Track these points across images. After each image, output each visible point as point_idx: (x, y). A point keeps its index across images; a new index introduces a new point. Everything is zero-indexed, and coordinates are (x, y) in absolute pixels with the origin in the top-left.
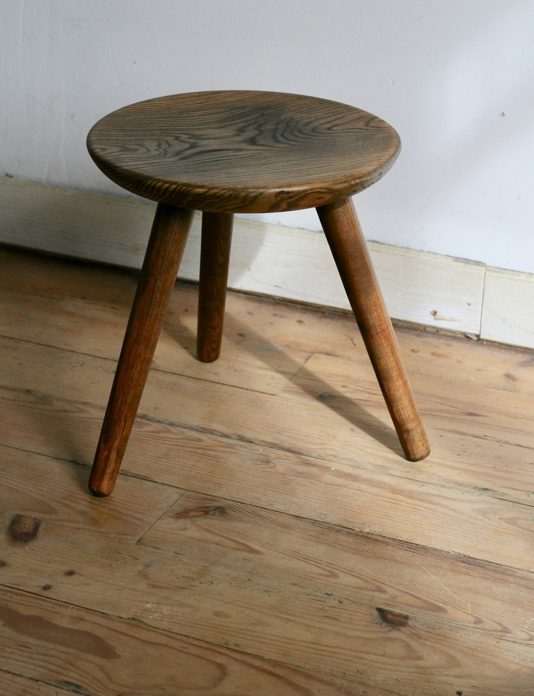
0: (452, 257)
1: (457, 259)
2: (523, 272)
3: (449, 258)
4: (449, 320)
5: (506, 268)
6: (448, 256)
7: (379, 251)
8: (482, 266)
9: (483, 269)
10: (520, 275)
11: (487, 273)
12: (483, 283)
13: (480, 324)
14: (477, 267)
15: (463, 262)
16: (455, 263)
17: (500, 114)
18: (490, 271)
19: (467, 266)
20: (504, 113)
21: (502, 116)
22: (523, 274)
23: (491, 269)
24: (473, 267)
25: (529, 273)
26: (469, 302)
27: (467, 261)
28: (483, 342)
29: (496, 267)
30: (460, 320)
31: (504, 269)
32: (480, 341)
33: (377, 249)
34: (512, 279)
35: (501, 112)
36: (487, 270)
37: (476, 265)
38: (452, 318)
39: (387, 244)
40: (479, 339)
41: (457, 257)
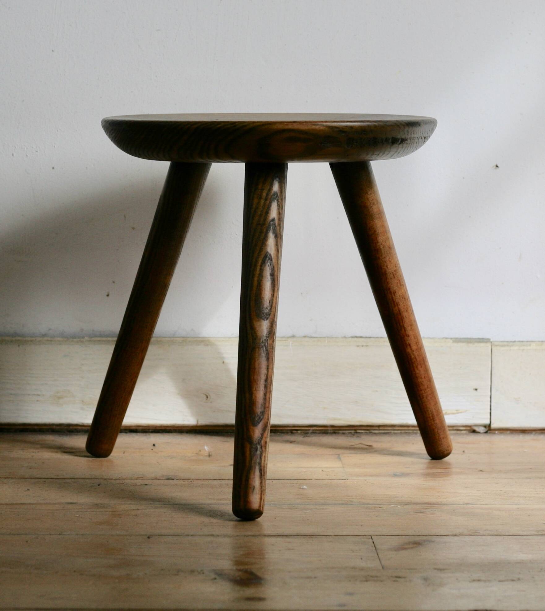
0: (451, 339)
1: (457, 340)
2: (533, 341)
3: (448, 340)
4: (453, 414)
5: (513, 340)
6: (446, 338)
7: (367, 346)
8: (486, 342)
9: (489, 345)
10: (530, 345)
11: (494, 349)
12: (490, 361)
13: (489, 411)
14: (482, 345)
15: (463, 342)
16: (456, 344)
17: (493, 167)
18: (496, 346)
19: (471, 345)
20: (498, 165)
21: (495, 168)
22: (534, 344)
23: (496, 343)
24: (476, 344)
25: (539, 341)
26: (475, 388)
27: (469, 341)
28: (494, 432)
29: (502, 342)
30: (466, 411)
31: (511, 342)
32: (491, 432)
33: (364, 344)
34: (523, 350)
35: (495, 164)
36: (492, 346)
37: (480, 342)
38: (457, 410)
39: (374, 337)
40: (489, 429)
41: (457, 338)
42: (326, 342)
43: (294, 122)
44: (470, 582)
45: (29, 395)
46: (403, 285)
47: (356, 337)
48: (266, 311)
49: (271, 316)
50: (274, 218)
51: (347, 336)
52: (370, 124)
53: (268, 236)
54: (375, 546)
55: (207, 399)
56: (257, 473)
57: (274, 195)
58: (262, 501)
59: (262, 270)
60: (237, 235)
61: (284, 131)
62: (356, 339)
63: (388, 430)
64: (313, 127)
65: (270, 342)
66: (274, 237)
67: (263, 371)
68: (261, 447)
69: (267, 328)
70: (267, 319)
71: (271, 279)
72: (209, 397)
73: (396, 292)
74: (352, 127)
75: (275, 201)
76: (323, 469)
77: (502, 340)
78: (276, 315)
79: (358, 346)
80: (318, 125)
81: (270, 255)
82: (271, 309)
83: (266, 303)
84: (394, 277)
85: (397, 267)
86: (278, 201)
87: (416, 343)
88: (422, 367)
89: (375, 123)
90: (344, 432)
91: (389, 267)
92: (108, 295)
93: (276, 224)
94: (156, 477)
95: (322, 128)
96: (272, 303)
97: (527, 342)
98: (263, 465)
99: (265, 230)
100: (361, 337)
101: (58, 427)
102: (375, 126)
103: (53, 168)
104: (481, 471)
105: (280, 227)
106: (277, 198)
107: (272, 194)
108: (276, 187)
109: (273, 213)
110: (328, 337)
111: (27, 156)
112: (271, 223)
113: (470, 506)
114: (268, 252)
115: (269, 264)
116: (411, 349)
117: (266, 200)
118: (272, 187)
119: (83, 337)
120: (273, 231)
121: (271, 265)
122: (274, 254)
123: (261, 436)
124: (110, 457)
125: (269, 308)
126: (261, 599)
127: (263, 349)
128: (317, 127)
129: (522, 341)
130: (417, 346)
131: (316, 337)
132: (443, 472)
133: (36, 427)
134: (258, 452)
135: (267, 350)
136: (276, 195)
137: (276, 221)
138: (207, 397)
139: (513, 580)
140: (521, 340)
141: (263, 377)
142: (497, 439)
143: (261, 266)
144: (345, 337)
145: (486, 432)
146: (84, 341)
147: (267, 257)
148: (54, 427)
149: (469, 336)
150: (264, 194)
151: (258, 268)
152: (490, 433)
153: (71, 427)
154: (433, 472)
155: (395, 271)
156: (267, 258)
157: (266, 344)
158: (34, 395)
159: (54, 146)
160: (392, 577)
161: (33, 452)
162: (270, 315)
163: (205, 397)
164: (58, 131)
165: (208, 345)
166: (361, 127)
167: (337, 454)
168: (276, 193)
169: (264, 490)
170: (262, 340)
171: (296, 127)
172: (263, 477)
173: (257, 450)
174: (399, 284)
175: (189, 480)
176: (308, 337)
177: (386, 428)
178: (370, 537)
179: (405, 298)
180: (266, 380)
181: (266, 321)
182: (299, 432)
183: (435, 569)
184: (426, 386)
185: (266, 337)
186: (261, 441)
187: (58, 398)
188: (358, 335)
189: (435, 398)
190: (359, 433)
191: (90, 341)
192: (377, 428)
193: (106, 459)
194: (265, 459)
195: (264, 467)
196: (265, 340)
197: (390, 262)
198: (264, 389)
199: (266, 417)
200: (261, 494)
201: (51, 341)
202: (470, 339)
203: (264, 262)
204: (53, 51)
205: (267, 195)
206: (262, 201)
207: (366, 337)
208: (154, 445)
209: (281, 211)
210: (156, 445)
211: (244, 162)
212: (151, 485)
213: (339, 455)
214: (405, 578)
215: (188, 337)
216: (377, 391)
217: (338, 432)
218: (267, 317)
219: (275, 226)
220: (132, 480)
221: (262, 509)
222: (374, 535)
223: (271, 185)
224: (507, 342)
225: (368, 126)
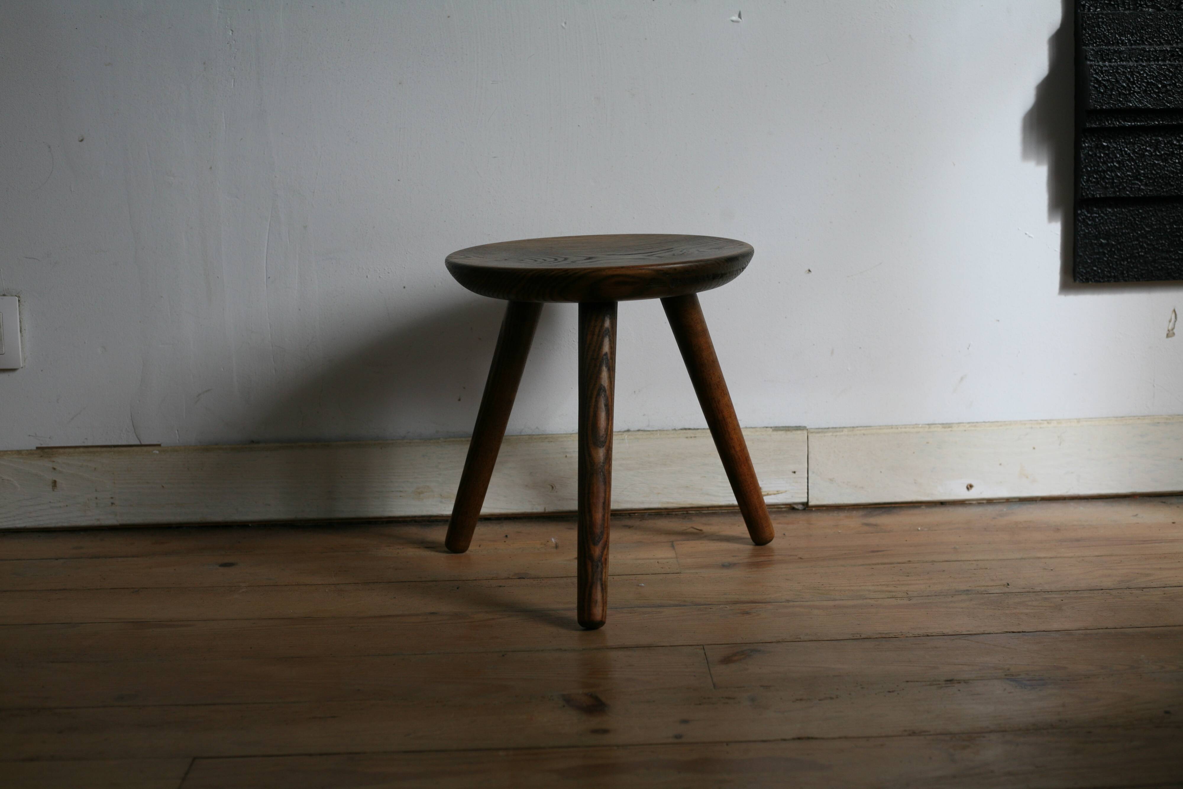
0: (771, 427)
1: (776, 429)
2: (845, 427)
3: (768, 429)
4: (774, 494)
5: (827, 427)
6: (767, 427)
8: (803, 430)
9: (805, 432)
10: (842, 431)
11: (810, 435)
12: (806, 447)
13: (806, 491)
14: (799, 432)
15: (782, 430)
16: (775, 433)
17: (806, 271)
18: (812, 433)
19: (788, 433)
20: (811, 270)
21: (808, 273)
22: (846, 430)
23: (812, 431)
24: (794, 432)
25: (850, 427)
26: (793, 471)
27: (787, 429)
28: (811, 508)
29: (817, 429)
30: (786, 491)
31: (825, 428)
32: (808, 508)
33: (693, 435)
34: (836, 436)
35: (807, 269)
36: (808, 433)
37: (797, 430)
38: (777, 491)
39: (701, 429)
40: (806, 507)
41: (776, 427)
42: (658, 435)
43: (622, 267)
44: (793, 702)
45: (393, 491)
46: (726, 394)
47: (685, 429)
48: (602, 439)
49: (607, 444)
50: (607, 353)
51: (677, 429)
52: (692, 264)
53: (602, 369)
54: (707, 659)
55: (552, 490)
56: (599, 588)
57: (605, 331)
58: (604, 612)
59: (597, 402)
60: (574, 341)
61: (613, 276)
62: (685, 431)
63: (717, 510)
64: (640, 271)
65: (606, 467)
66: (607, 370)
67: (602, 495)
68: (602, 564)
69: (603, 455)
70: (603, 446)
71: (606, 409)
72: (554, 488)
73: (720, 401)
74: (675, 269)
75: (607, 336)
76: (659, 561)
77: (817, 427)
78: (611, 441)
79: (687, 438)
80: (643, 269)
81: (604, 387)
82: (606, 437)
83: (602, 432)
84: (718, 388)
85: (720, 378)
86: (609, 336)
87: (740, 445)
88: (745, 466)
89: (696, 264)
90: (677, 513)
91: (713, 379)
92: (459, 400)
93: (609, 358)
94: (509, 576)
95: (648, 272)
96: (608, 431)
97: (840, 428)
98: (604, 580)
99: (598, 365)
100: (689, 429)
101: (421, 519)
102: (697, 266)
103: (404, 287)
104: (800, 558)
105: (612, 360)
106: (609, 334)
107: (604, 330)
108: (607, 324)
109: (606, 348)
110: (660, 430)
111: (380, 277)
112: (604, 357)
113: (791, 604)
114: (602, 385)
115: (603, 395)
116: (735, 451)
117: (599, 336)
118: (604, 323)
119: (439, 438)
120: (606, 365)
121: (605, 396)
122: (608, 386)
123: (601, 554)
124: (467, 552)
125: (604, 437)
126: (605, 731)
127: (601, 475)
128: (643, 271)
129: (835, 428)
130: (741, 447)
131: (649, 431)
132: (766, 561)
133: (400, 519)
134: (599, 569)
135: (604, 475)
136: (607, 331)
137: (609, 355)
138: (553, 488)
139: (831, 698)
140: (835, 426)
141: (601, 500)
142: (815, 517)
143: (596, 398)
144: (675, 429)
145: (804, 509)
146: (440, 442)
147: (601, 389)
148: (417, 518)
149: (787, 425)
150: (597, 330)
151: (594, 400)
152: (807, 510)
153: (432, 518)
154: (758, 561)
155: (719, 382)
156: (602, 391)
157: (603, 470)
158: (398, 491)
159: (405, 268)
160: (722, 698)
161: (398, 549)
162: (605, 442)
163: (551, 487)
164: (407, 253)
165: (551, 441)
166: (682, 268)
167: (671, 542)
168: (607, 329)
169: (606, 602)
170: (599, 466)
171: (623, 272)
172: (604, 591)
173: (598, 567)
174: (722, 394)
175: (539, 579)
176: (642, 431)
177: (714, 509)
178: (702, 647)
179: (728, 406)
180: (604, 503)
181: (602, 449)
182: (636, 514)
183: (761, 686)
184: (749, 483)
185: (603, 463)
186: (601, 558)
187: (419, 494)
188: (687, 427)
189: (758, 492)
190: (690, 513)
191: (445, 442)
192: (707, 509)
193: (464, 554)
194: (605, 574)
195: (605, 582)
196: (602, 466)
197: (714, 374)
198: (602, 511)
199: (605, 536)
200: (603, 607)
201: (410, 443)
202: (788, 427)
203: (598, 395)
204: (399, 180)
205: (600, 331)
206: (595, 337)
207: (694, 429)
208: (506, 536)
209: (612, 345)
210: (508, 536)
211: (577, 302)
212: (504, 586)
213: (672, 542)
214: (734, 698)
215: (534, 435)
216: (705, 477)
217: (671, 513)
218: (603, 444)
219: (608, 360)
220: (488, 581)
221: (604, 619)
222: (706, 645)
223: (603, 322)
224: (822, 429)
225: (690, 266)
